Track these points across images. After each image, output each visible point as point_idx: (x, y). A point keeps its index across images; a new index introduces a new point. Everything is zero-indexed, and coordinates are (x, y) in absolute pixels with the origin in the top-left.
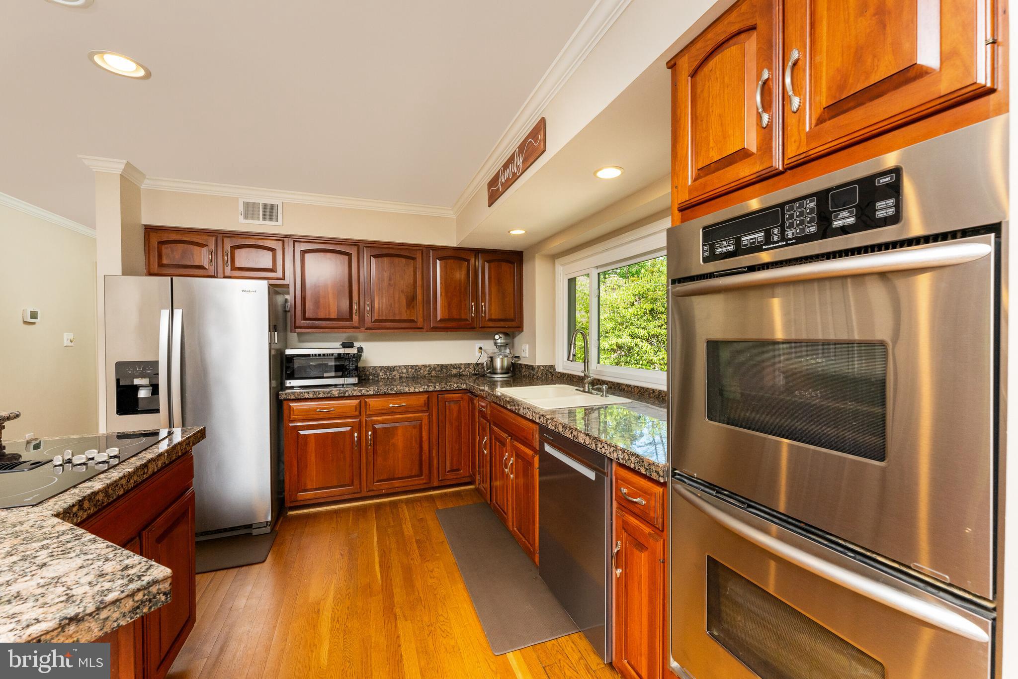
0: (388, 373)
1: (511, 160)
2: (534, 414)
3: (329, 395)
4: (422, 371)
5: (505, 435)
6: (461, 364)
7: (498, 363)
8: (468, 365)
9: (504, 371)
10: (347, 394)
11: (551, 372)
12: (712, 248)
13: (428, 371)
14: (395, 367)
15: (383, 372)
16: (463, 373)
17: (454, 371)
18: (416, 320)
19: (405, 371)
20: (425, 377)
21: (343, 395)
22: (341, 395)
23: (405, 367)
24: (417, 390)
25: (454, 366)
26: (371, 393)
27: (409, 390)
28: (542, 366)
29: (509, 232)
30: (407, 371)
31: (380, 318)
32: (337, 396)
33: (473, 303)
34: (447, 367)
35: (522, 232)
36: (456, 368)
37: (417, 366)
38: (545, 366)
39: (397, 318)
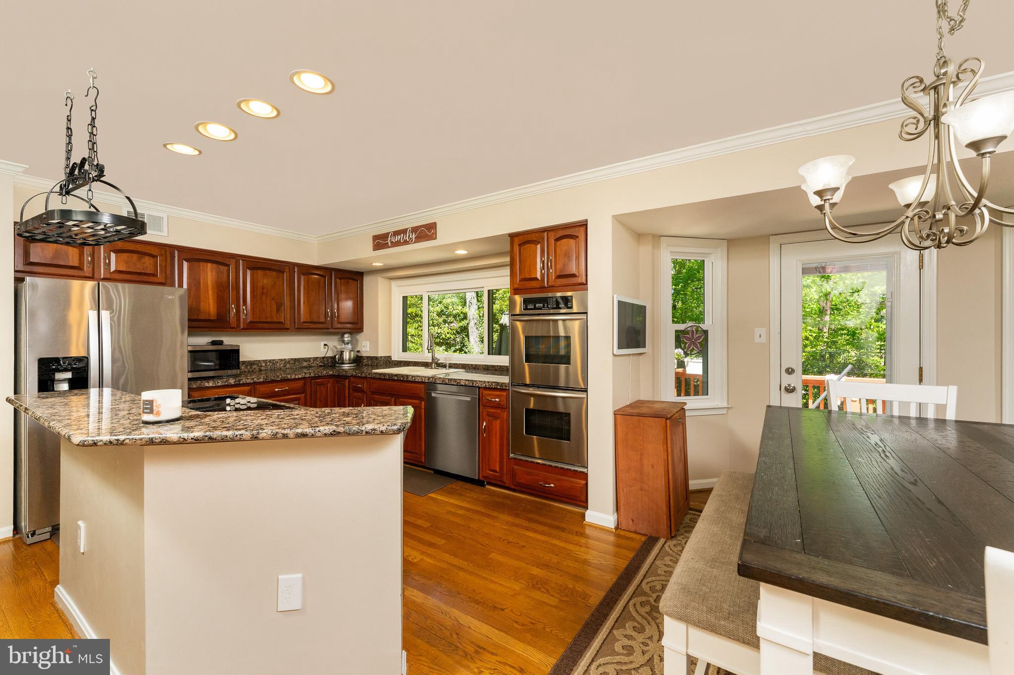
0: (249, 367)
1: (404, 231)
2: (423, 378)
3: (226, 383)
4: (278, 364)
5: (388, 398)
6: (310, 358)
7: (346, 356)
8: (316, 358)
9: (351, 362)
10: (241, 382)
11: (389, 361)
12: (526, 306)
13: (284, 364)
14: (255, 361)
15: (244, 365)
16: (312, 365)
17: (305, 364)
18: (283, 322)
19: (264, 364)
20: (281, 369)
21: (238, 383)
22: (236, 383)
23: (264, 361)
24: (297, 377)
25: (305, 360)
26: (261, 380)
27: (291, 377)
28: (384, 357)
29: (371, 264)
30: (266, 365)
31: (255, 320)
32: (233, 384)
33: (328, 310)
34: (299, 360)
35: (382, 264)
36: (306, 361)
37: (275, 360)
38: (385, 357)
39: (269, 320)
